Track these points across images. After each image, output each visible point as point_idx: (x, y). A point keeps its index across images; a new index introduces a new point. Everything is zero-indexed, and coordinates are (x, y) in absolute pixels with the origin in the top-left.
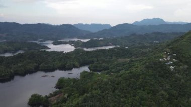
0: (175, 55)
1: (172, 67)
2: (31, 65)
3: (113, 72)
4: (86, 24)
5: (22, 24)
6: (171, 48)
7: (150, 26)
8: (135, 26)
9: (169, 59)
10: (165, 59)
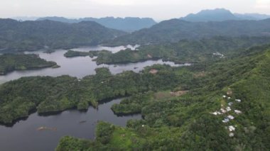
0: (239, 100)
1: (232, 128)
2: (24, 106)
3: (145, 124)
6: (234, 87)
7: (211, 24)
8: (188, 22)
9: (229, 109)
10: (223, 111)
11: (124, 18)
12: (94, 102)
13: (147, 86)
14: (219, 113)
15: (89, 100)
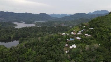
10: (73, 33)
14: (67, 34)
15: (10, 36)
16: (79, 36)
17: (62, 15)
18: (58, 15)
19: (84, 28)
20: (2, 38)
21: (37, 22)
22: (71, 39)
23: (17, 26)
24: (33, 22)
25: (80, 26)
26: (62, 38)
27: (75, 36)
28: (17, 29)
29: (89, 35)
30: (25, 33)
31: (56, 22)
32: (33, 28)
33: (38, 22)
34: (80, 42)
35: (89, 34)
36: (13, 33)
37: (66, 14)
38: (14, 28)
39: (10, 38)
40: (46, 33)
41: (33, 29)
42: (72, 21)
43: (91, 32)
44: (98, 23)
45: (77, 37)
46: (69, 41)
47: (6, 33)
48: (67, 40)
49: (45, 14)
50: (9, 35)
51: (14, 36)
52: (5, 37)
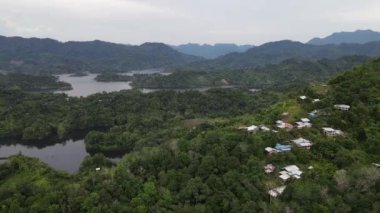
0: (345, 107)
4: (205, 45)
5: (64, 41)
7: (344, 46)
9: (304, 123)
10: (282, 125)
11: (213, 44)
12: (61, 128)
13: (182, 111)
14: (265, 128)
15: (54, 126)
16: (304, 133)
17: (219, 46)
18: (206, 46)
19: (318, 106)
20: (31, 133)
21: (135, 75)
22: (279, 146)
23: (68, 87)
24: (123, 74)
25: (303, 97)
26: (250, 141)
27: (291, 133)
28: (74, 100)
29: (338, 132)
30: (103, 116)
31: (202, 73)
32: (129, 98)
33: (141, 72)
34: (312, 158)
35: (336, 128)
36: (65, 115)
37: (234, 45)
38: (65, 96)
39: (54, 131)
40: (173, 113)
41: (130, 102)
42: (257, 70)
43: (343, 118)
44: (364, 86)
45: (296, 137)
46: (273, 154)
47: (42, 116)
48: (269, 149)
49: (160, 47)
50: (51, 121)
51: (68, 126)
52: (37, 129)
